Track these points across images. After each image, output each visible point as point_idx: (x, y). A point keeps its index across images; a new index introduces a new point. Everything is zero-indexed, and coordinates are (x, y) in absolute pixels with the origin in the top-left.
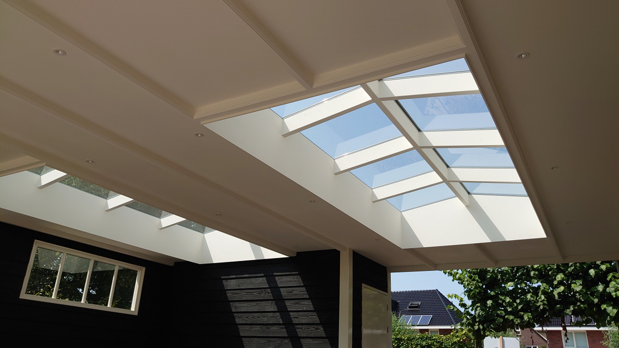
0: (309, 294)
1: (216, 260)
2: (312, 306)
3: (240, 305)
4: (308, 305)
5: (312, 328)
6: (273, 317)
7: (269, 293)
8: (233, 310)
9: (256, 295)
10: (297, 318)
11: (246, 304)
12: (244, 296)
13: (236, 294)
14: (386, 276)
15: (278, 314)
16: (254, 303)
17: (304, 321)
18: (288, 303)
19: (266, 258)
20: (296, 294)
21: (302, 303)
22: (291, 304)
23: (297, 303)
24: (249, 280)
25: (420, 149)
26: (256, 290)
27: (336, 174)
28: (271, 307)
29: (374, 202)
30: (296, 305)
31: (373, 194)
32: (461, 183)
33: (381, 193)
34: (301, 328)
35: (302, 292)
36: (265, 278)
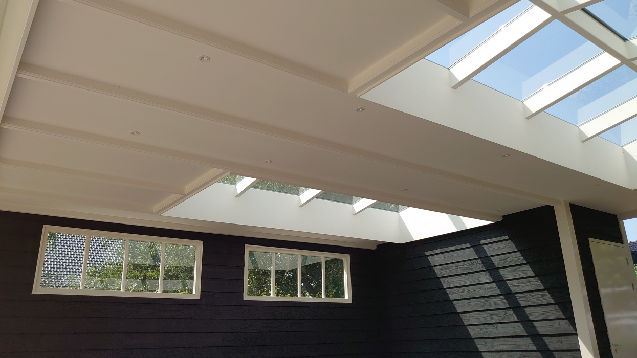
0: (525, 259)
2: (532, 272)
3: (452, 280)
4: (527, 271)
5: (538, 295)
6: (490, 288)
7: (480, 264)
8: (445, 287)
9: (467, 268)
10: (518, 286)
11: (458, 278)
12: (454, 270)
13: (446, 269)
14: (618, 225)
15: (494, 284)
16: (467, 276)
17: (526, 289)
18: (502, 272)
19: (469, 227)
20: (511, 261)
21: (520, 269)
22: (508, 272)
23: (515, 270)
25: (631, 62)
26: (465, 263)
27: (528, 118)
28: (486, 277)
29: (584, 141)
30: (514, 273)
31: (581, 132)
33: (590, 129)
34: (525, 297)
35: (518, 258)
36: (472, 249)
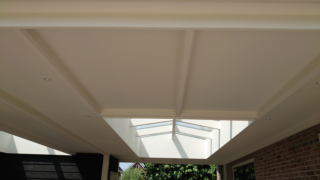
0: (82, 177)
1: (19, 152)
9: (47, 175)
12: (38, 175)
20: (74, 177)
24: (42, 166)
29: (136, 137)
35: (78, 176)
36: (54, 166)
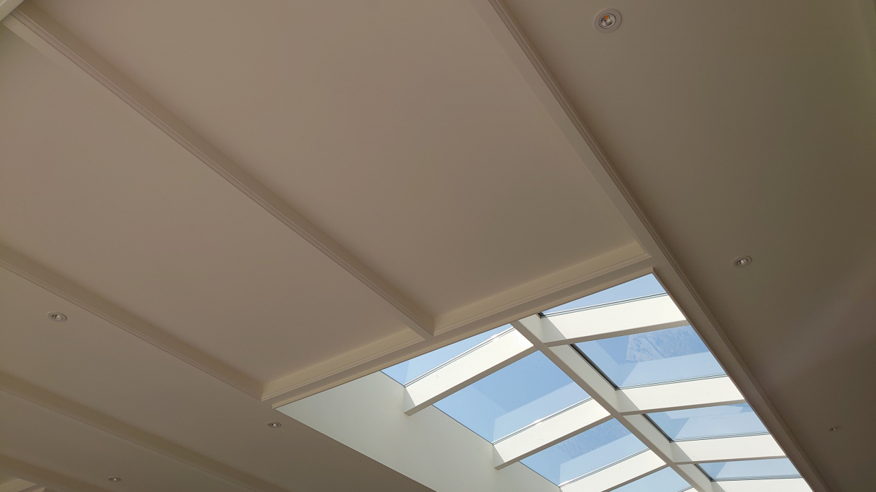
25: (622, 417)
32: (696, 464)
